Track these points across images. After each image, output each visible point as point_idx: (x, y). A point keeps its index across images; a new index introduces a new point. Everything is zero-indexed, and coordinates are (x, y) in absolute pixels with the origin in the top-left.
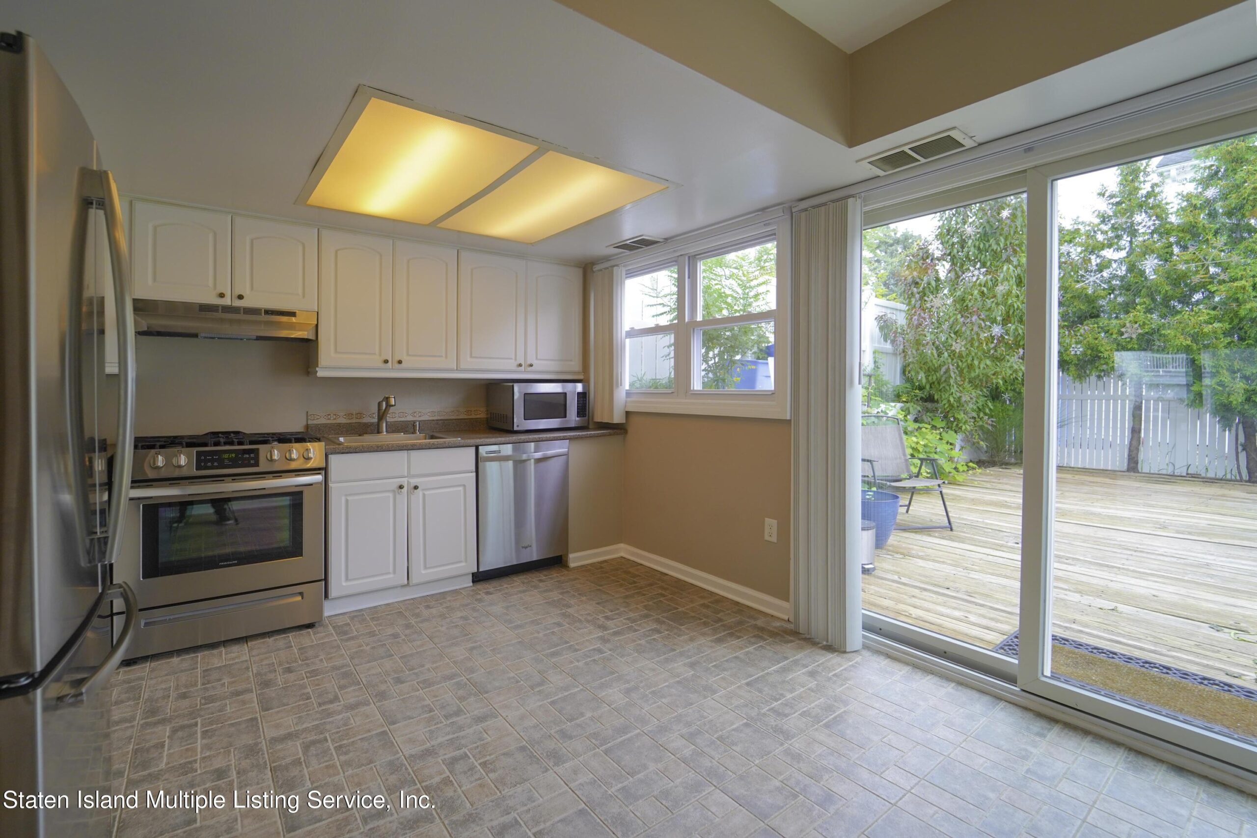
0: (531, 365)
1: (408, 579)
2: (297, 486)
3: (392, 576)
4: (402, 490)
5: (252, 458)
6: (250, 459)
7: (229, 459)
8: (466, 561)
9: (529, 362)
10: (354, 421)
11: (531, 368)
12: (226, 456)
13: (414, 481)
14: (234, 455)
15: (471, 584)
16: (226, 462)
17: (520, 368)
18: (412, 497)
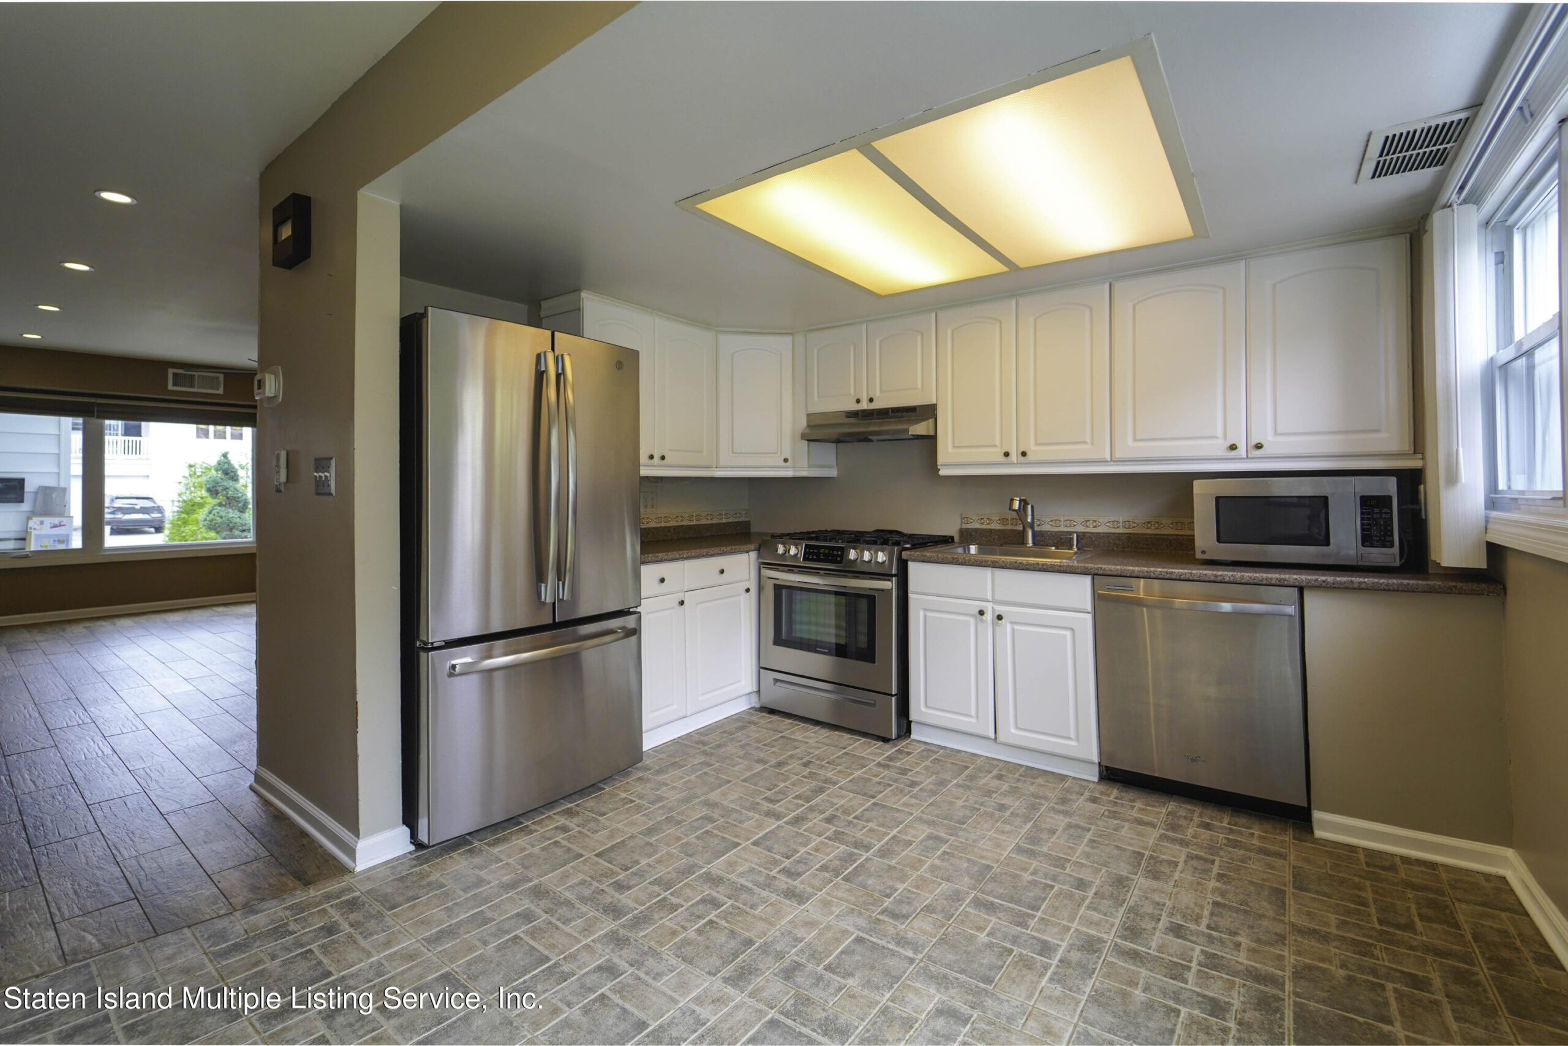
0: (1259, 446)
1: (996, 733)
2: (870, 589)
3: (974, 720)
4: (984, 617)
5: (839, 556)
6: (837, 556)
7: (824, 554)
8: (1078, 740)
9: (1254, 442)
10: (1009, 527)
11: (1259, 453)
12: (822, 551)
13: (1001, 609)
14: (827, 551)
15: (1096, 779)
16: (822, 557)
17: (1233, 453)
18: (998, 629)
